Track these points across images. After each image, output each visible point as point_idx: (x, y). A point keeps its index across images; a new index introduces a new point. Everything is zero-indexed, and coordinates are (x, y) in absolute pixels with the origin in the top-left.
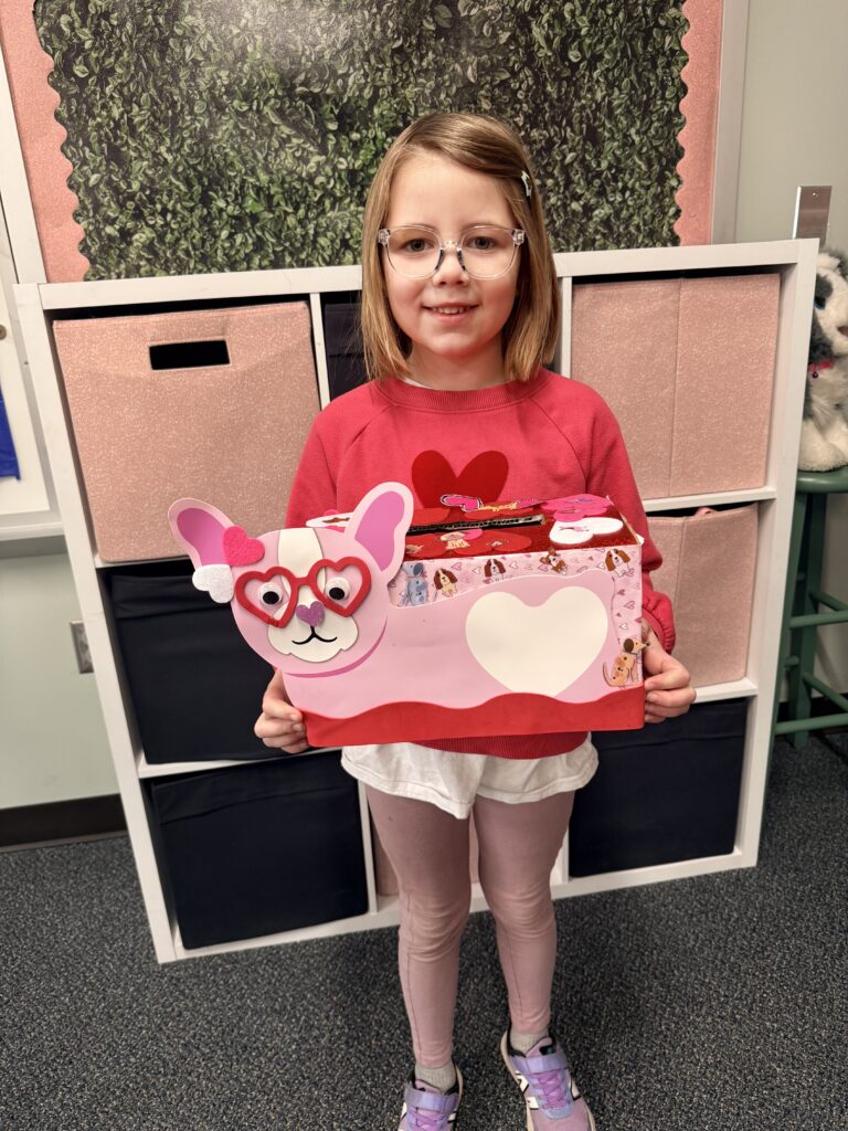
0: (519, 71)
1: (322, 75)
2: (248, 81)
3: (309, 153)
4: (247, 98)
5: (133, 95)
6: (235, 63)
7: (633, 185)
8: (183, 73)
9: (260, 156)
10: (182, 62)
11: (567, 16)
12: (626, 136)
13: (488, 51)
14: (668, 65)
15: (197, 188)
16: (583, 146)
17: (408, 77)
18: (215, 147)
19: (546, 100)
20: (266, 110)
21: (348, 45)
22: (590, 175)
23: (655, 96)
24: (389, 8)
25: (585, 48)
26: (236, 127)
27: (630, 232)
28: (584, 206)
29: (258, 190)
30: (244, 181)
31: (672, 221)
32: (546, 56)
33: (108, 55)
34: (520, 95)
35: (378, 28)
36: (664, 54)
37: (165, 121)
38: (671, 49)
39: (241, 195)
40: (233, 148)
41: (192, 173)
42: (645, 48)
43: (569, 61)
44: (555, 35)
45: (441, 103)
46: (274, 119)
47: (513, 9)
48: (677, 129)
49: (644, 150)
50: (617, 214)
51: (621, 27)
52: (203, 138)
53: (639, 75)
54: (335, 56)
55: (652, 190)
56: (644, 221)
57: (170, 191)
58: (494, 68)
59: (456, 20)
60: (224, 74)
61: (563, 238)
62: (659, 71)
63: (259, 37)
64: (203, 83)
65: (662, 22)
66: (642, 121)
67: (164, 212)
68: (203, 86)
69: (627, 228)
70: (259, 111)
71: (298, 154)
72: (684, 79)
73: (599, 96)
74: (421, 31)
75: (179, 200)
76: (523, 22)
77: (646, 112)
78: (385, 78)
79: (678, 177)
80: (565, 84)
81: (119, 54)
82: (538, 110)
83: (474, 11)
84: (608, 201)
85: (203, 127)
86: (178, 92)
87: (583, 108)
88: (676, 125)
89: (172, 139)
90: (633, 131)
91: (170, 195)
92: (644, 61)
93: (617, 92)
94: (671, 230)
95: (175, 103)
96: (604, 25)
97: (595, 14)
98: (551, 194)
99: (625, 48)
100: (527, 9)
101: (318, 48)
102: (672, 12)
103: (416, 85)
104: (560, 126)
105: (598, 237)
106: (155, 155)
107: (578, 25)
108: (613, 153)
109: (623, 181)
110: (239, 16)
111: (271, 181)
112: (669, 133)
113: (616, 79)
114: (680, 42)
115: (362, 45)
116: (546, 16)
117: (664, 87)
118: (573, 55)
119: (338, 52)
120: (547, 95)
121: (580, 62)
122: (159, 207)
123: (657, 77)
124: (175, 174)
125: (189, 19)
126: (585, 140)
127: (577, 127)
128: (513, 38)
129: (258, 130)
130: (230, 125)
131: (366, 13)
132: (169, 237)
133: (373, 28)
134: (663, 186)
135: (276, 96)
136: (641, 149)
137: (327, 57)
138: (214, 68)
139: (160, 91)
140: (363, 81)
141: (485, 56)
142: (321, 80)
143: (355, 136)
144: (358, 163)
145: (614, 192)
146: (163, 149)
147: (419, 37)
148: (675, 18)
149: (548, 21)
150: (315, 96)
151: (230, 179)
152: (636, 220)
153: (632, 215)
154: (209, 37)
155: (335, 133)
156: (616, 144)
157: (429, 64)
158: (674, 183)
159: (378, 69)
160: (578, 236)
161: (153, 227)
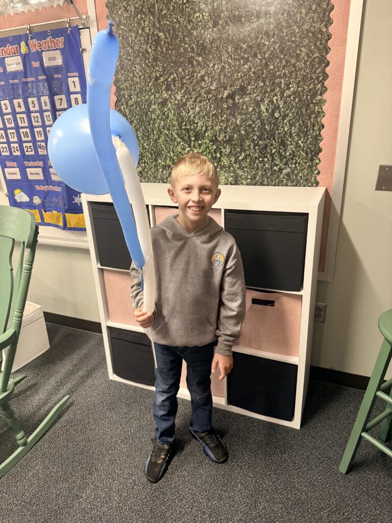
0: (256, 121)
1: (190, 122)
2: (169, 126)
3: (186, 147)
4: (168, 129)
5: (138, 128)
6: (165, 119)
7: (300, 162)
8: (151, 122)
9: (171, 147)
10: (151, 119)
11: (275, 101)
12: (297, 143)
13: (245, 114)
14: (316, 117)
15: (154, 156)
16: (279, 147)
17: (217, 123)
18: (159, 144)
19: (265, 131)
20: (174, 133)
21: (198, 113)
22: (282, 157)
23: (310, 129)
24: (212, 101)
25: (281, 112)
26: (165, 138)
27: (297, 179)
28: (279, 168)
29: (170, 158)
30: (166, 155)
31: (316, 176)
32: (266, 116)
33: (132, 117)
34: (256, 129)
35: (208, 107)
36: (315, 113)
37: (146, 136)
38: (318, 111)
39: (166, 159)
40: (164, 145)
41: (153, 152)
42: (306, 111)
43: (275, 117)
44: (270, 108)
45: (228, 132)
46: (176, 136)
47: (254, 100)
48: (319, 141)
49: (305, 149)
50: (293, 172)
51: (297, 103)
52: (156, 141)
53: (303, 122)
54: (194, 117)
55: (308, 164)
56: (304, 175)
57: (147, 157)
58: (246, 120)
59: (234, 104)
60: (162, 122)
61: (270, 179)
62: (312, 120)
63: (172, 111)
64: (156, 125)
65: (314, 101)
66: (304, 138)
67: (145, 163)
68: (156, 126)
69: (296, 177)
70: (172, 134)
71: (182, 147)
72: (323, 123)
73: (286, 129)
74: (222, 108)
75: (149, 160)
76: (258, 104)
77: (306, 134)
78: (210, 123)
79: (319, 159)
80: (273, 125)
81: (135, 117)
82: (262, 134)
83: (241, 101)
84: (289, 167)
85: (156, 139)
86: (149, 127)
87: (280, 133)
88: (319, 140)
89: (148, 141)
90: (300, 142)
91: (146, 158)
92: (306, 116)
93: (293, 128)
94: (315, 179)
95: (149, 131)
96: (290, 103)
97: (286, 100)
98: (266, 164)
99: (298, 111)
100: (259, 100)
101: (189, 114)
102: (319, 97)
103: (220, 126)
104: (270, 140)
105: (284, 180)
106: (143, 146)
107: (279, 104)
108: (292, 150)
109: (295, 159)
110: (167, 106)
111: (174, 155)
112: (316, 143)
113: (294, 123)
114: (322, 109)
115: (203, 113)
116: (266, 102)
117: (314, 126)
118: (277, 115)
119: (196, 115)
120: (265, 129)
121: (279, 117)
122: (143, 161)
123: (311, 122)
124: (148, 151)
125: (154, 107)
126: (280, 145)
127: (277, 140)
128: (254, 110)
129: (171, 140)
130: (163, 138)
131: (205, 103)
132: (146, 170)
133: (207, 107)
134: (312, 163)
135: (177, 129)
136: (303, 148)
137: (192, 117)
138: (160, 121)
139: (145, 127)
140: (202, 124)
141: (243, 116)
142: (190, 125)
143: (200, 142)
144: (200, 151)
145: (292, 164)
146: (145, 144)
147: (222, 110)
148: (320, 100)
149: (267, 103)
150: (188, 129)
151: (163, 154)
152: (300, 174)
153: (299, 173)
154: (159, 112)
155: (194, 141)
156: (293, 146)
157: (224, 119)
158: (317, 161)
159: (208, 121)
160: (276, 179)
161: (142, 167)
